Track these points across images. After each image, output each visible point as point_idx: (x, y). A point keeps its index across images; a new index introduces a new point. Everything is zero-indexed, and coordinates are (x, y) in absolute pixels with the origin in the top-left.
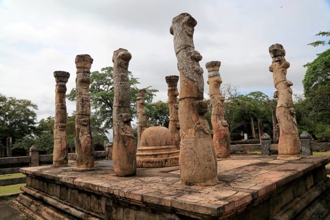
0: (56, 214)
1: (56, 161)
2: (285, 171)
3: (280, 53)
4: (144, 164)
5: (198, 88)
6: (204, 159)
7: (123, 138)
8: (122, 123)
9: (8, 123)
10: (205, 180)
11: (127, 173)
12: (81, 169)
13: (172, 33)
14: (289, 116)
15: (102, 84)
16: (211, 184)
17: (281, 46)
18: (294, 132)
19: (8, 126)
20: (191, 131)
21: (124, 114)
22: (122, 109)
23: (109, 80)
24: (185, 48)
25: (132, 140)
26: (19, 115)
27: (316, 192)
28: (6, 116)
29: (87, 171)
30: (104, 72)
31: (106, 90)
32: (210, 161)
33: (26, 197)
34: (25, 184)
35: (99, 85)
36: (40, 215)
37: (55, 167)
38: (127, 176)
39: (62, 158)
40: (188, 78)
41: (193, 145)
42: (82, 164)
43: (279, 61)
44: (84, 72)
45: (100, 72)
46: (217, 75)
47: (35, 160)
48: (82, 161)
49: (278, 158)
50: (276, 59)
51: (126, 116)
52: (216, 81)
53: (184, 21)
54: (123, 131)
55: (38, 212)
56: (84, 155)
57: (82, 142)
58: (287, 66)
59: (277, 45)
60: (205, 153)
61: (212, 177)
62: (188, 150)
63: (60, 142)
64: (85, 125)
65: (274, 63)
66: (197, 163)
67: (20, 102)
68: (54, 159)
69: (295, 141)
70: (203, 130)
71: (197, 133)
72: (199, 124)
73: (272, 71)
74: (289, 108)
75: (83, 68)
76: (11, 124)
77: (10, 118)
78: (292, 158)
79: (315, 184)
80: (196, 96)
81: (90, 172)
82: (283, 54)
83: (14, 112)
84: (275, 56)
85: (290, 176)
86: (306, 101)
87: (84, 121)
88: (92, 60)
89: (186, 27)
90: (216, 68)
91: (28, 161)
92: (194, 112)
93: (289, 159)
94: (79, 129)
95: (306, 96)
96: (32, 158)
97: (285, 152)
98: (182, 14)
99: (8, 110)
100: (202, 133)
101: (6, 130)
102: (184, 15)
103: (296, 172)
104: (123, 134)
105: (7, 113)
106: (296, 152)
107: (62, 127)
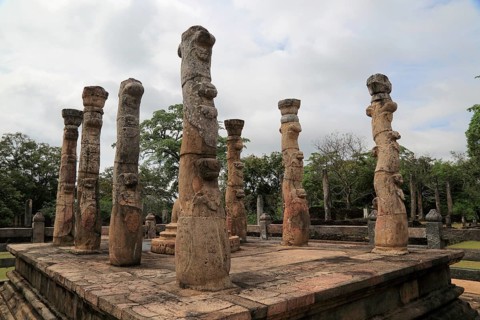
0: (30, 315)
1: (57, 237)
2: (355, 273)
3: (382, 89)
4: (167, 248)
5: (203, 139)
6: (203, 248)
7: (122, 210)
8: (123, 188)
9: (37, 178)
10: (203, 281)
11: (124, 261)
12: (78, 250)
13: (180, 55)
14: (391, 186)
15: (170, 129)
16: (213, 288)
17: (385, 78)
18: (397, 211)
19: (37, 184)
20: (190, 204)
21: (126, 175)
22: (124, 167)
23: (180, 123)
24: (193, 79)
25: (135, 212)
26: (52, 169)
27: (418, 310)
28: (35, 169)
29: (87, 254)
30: (172, 111)
31: (175, 137)
32: (214, 252)
33: (10, 287)
34: (13, 268)
35: (165, 129)
36: (14, 315)
37: (55, 246)
38: (123, 265)
39: (65, 234)
40: (190, 123)
41: (189, 227)
42: (81, 244)
43: (380, 100)
44: (93, 111)
45: (167, 111)
46: (293, 121)
47: (39, 234)
48: (80, 239)
49: (374, 250)
50: (377, 98)
51: (129, 178)
52: (291, 129)
53: (194, 38)
54: (124, 199)
55: (13, 311)
56: (83, 231)
57: (83, 211)
58: (393, 108)
59: (379, 75)
60: (206, 240)
61: (216, 278)
62: (183, 234)
63: (64, 210)
64: (89, 188)
65: (374, 104)
66: (193, 254)
67: (54, 150)
68: (55, 234)
69: (399, 225)
70: (206, 204)
71: (197, 209)
72: (202, 194)
73: (370, 115)
74: (393, 173)
75: (92, 105)
76: (42, 181)
77: (39, 173)
78: (394, 252)
79: (422, 296)
80: (200, 152)
81: (85, 257)
82: (388, 90)
83: (46, 164)
84: (374, 93)
85: (353, 284)
86: (471, 162)
87: (88, 182)
88: (107, 94)
89: (196, 46)
90: (293, 109)
91: (29, 235)
92: (196, 176)
93: (388, 253)
94: (80, 193)
95: (470, 155)
96: (36, 231)
97: (383, 242)
98: (193, 28)
99: (37, 161)
100: (204, 208)
101: (34, 189)
102: (194, 28)
103: (369, 277)
104: (123, 203)
105: (36, 166)
106: (400, 242)
107: (67, 188)
